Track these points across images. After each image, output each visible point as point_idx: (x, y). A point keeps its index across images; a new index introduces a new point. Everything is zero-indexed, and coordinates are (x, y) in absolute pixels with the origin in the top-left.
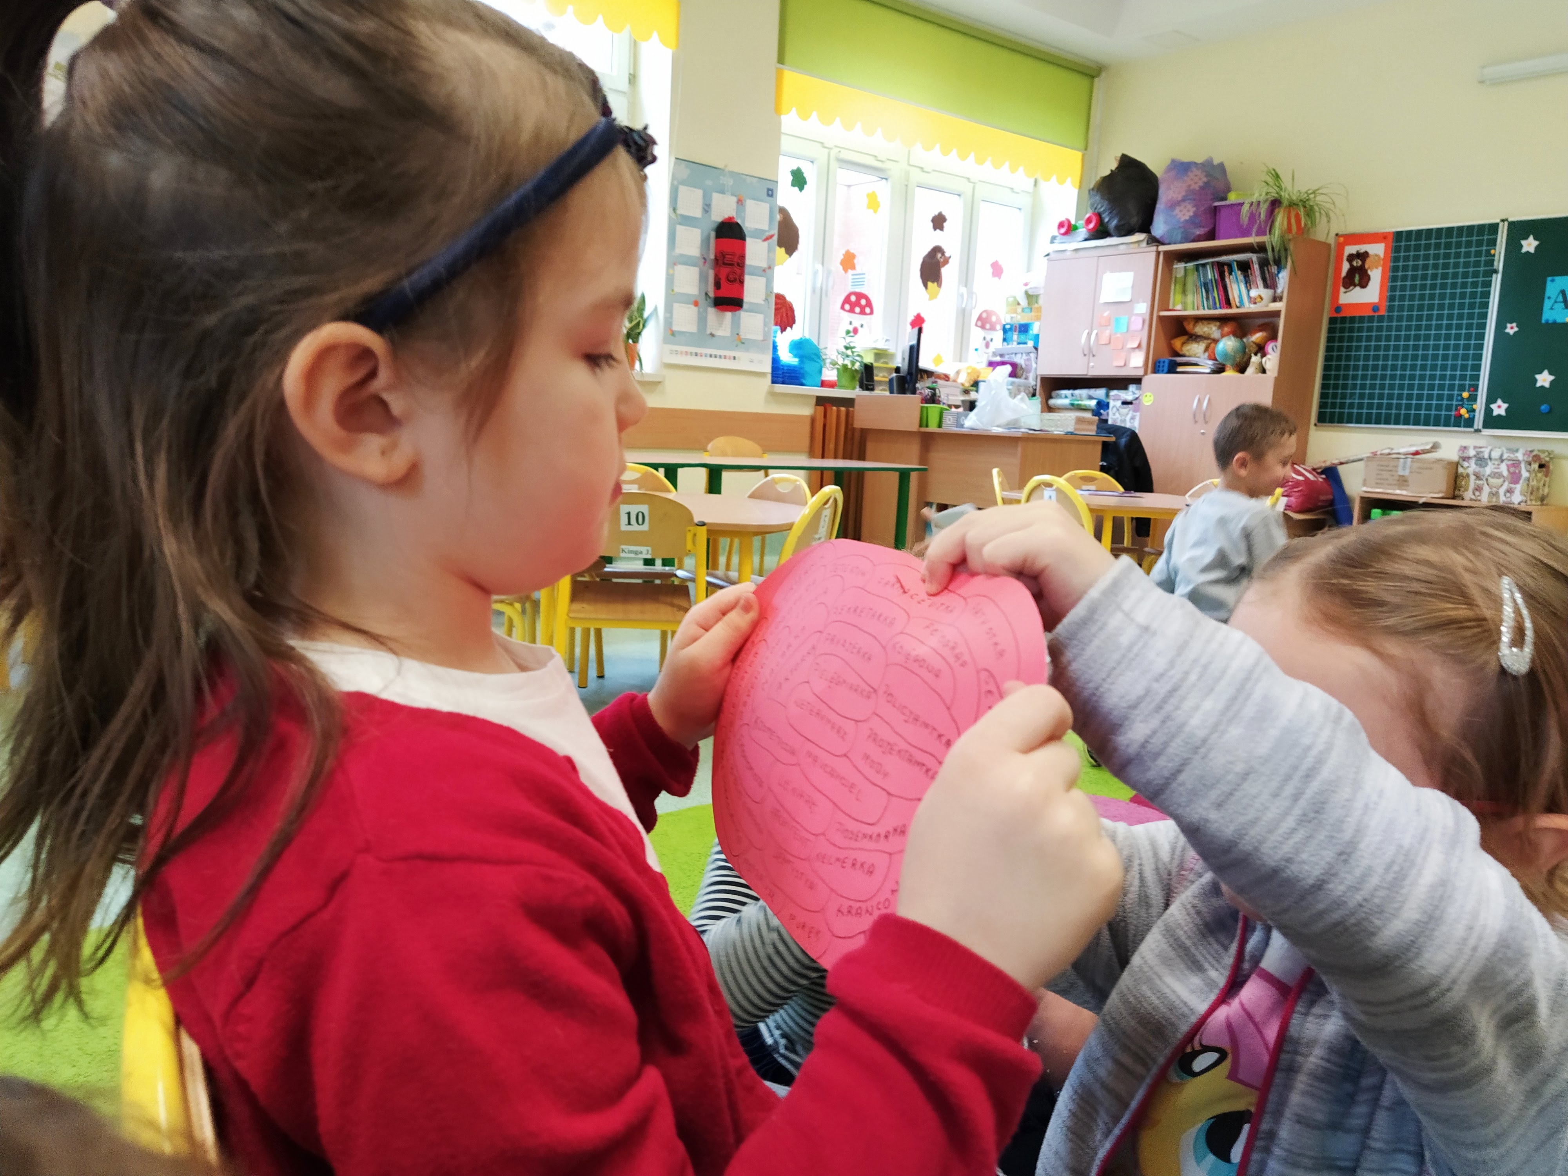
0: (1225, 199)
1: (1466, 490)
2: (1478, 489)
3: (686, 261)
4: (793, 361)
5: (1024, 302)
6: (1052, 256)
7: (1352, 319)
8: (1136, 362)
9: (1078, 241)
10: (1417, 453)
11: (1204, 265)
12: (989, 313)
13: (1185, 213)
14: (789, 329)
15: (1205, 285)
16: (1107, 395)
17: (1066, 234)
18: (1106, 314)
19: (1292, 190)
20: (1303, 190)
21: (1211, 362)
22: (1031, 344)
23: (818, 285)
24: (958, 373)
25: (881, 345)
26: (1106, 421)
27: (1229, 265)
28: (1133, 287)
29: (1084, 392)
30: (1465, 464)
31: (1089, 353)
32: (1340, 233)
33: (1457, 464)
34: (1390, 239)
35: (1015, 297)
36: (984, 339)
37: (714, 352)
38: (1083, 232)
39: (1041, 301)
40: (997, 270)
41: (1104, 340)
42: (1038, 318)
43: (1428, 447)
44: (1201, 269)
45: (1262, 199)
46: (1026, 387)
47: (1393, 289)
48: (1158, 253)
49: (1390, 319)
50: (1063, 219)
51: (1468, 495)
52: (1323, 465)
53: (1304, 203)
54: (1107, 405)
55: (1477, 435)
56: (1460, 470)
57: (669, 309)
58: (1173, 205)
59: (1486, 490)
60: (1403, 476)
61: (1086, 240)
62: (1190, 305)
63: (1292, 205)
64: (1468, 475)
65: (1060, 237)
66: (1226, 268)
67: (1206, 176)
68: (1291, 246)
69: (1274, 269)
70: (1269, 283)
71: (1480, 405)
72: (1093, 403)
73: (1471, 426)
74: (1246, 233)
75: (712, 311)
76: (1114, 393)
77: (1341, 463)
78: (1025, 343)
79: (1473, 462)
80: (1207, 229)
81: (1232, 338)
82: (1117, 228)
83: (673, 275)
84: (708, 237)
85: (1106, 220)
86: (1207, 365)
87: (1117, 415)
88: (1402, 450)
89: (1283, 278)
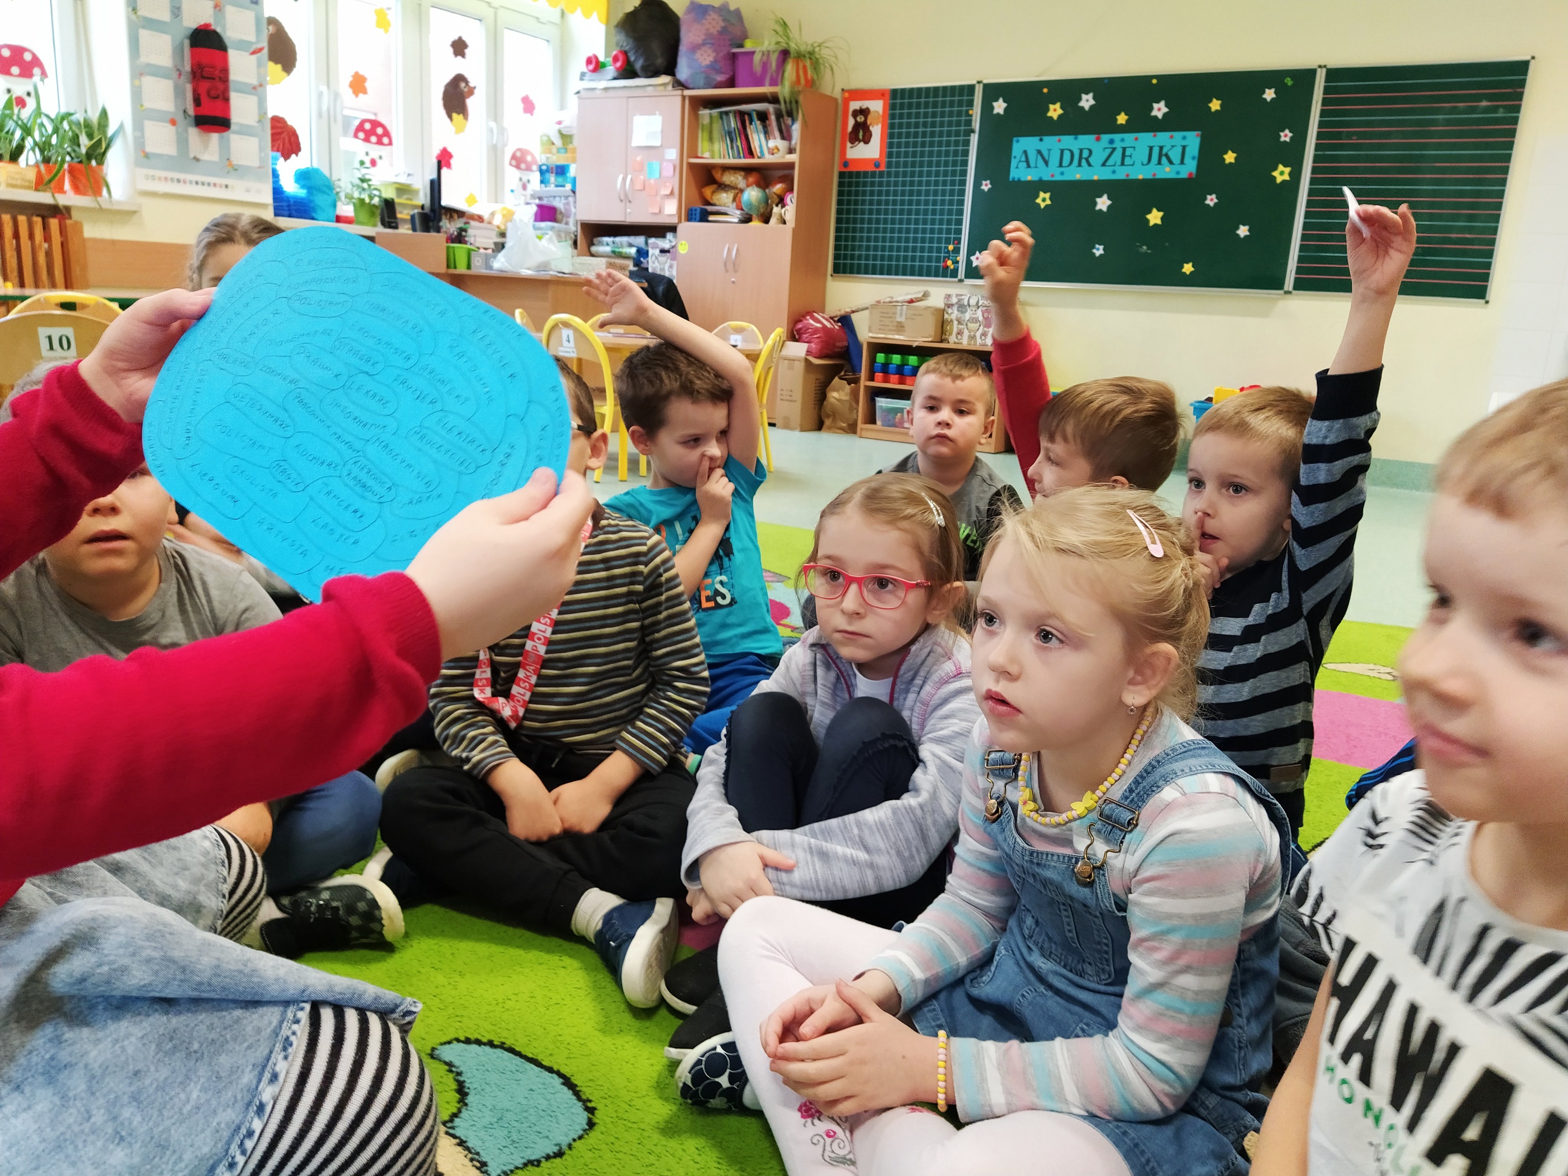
0: (741, 46)
1: (951, 334)
2: (960, 333)
3: (156, 71)
4: (302, 193)
5: (558, 142)
6: (583, 94)
7: (858, 174)
8: (670, 211)
9: (605, 81)
10: (911, 301)
11: (727, 113)
12: (524, 152)
13: (706, 57)
14: (293, 156)
15: (730, 133)
16: (647, 243)
17: (595, 70)
18: (639, 159)
19: (800, 41)
20: (810, 42)
21: (738, 212)
22: (569, 187)
23: (325, 108)
24: (493, 214)
25: (403, 179)
26: (647, 269)
27: (749, 114)
28: (662, 131)
29: (624, 239)
30: (950, 311)
31: (626, 199)
32: (846, 88)
33: (943, 311)
34: (888, 96)
35: (548, 137)
36: (521, 179)
37: (200, 178)
38: (611, 70)
39: (576, 142)
40: (528, 106)
41: (639, 186)
42: (574, 161)
43: (920, 295)
44: (724, 117)
45: (773, 47)
46: (567, 233)
47: (891, 145)
48: (684, 97)
49: (889, 174)
50: (590, 54)
51: (953, 338)
52: (839, 313)
53: (811, 54)
54: (647, 253)
55: (960, 284)
56: (946, 316)
57: (138, 126)
58: (695, 48)
59: (966, 333)
60: (900, 322)
61: (615, 79)
62: (717, 154)
63: (800, 56)
64: (952, 321)
65: (589, 74)
66: (746, 117)
67: (724, 20)
68: (801, 99)
69: (789, 121)
70: (785, 135)
71: (962, 257)
72: (633, 251)
73: (956, 276)
74: (760, 83)
75: (194, 133)
76: (652, 241)
77: (853, 312)
78: (563, 186)
79: (955, 308)
80: (727, 76)
81: (756, 188)
82: (644, 68)
83: (140, 87)
84: (182, 45)
85: (632, 59)
86: (735, 215)
87: (657, 264)
88: (900, 299)
89: (796, 129)
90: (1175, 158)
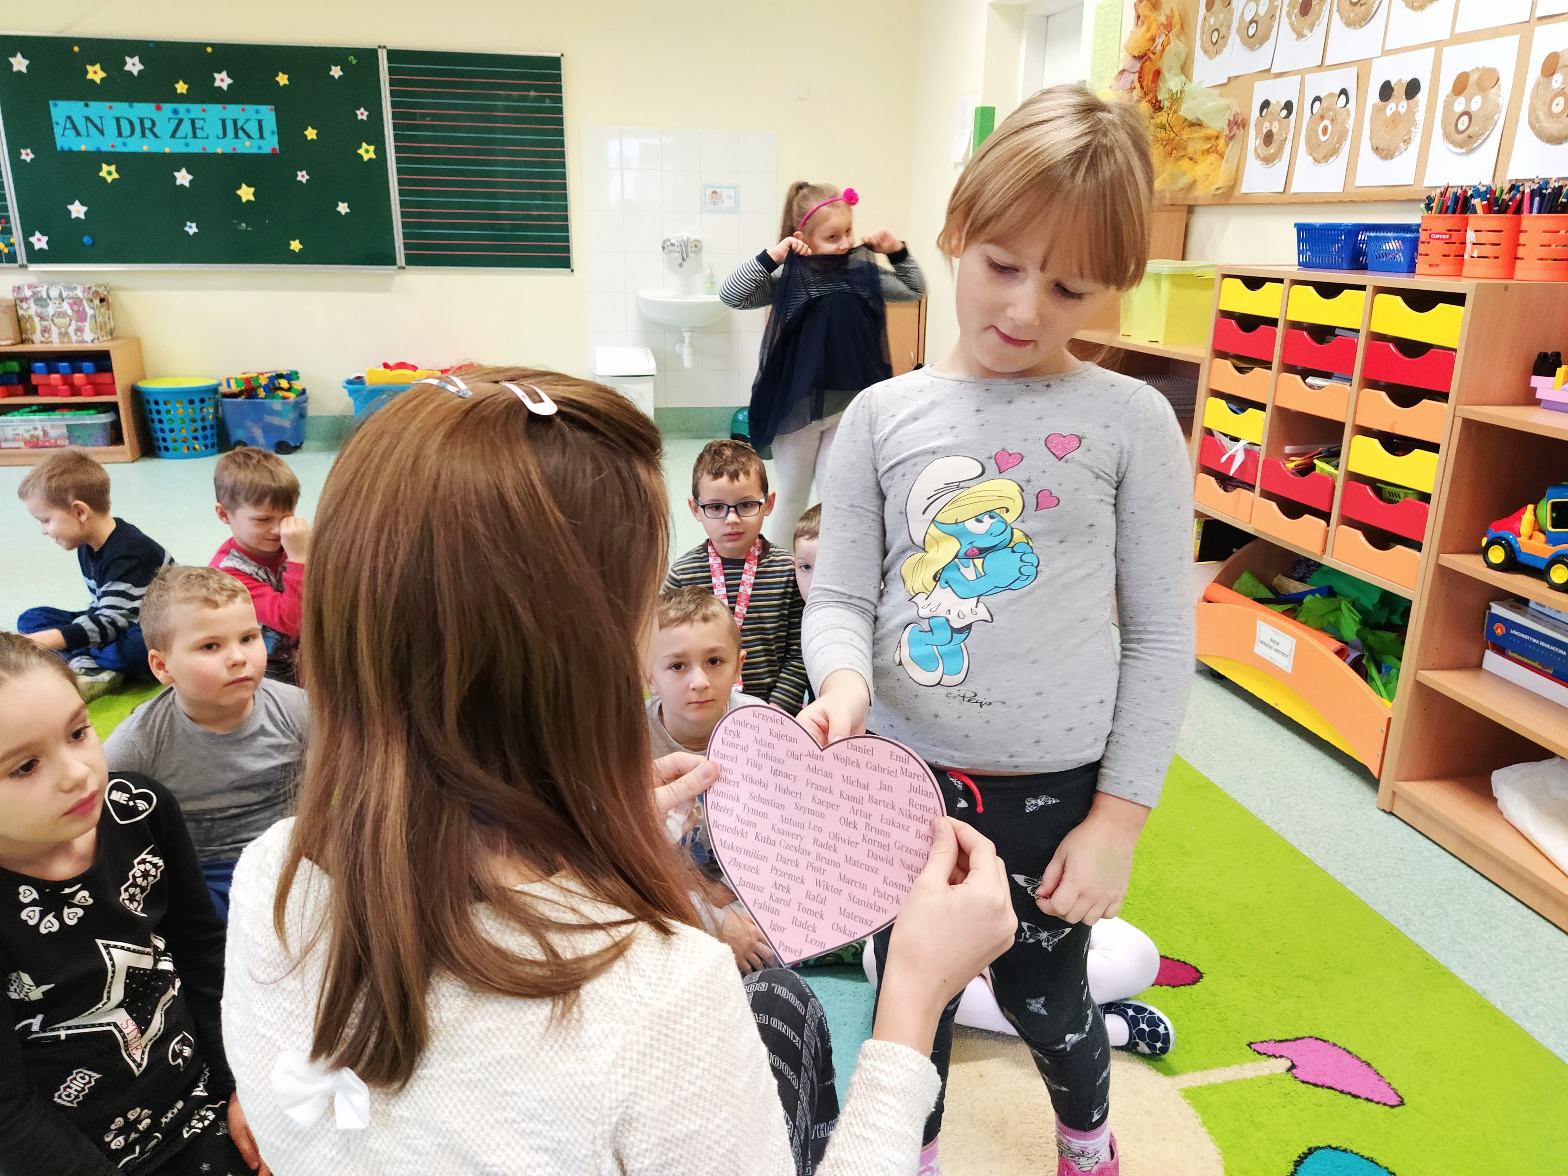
2: (45, 330)
30: (24, 305)
33: (14, 305)
55: (22, 270)
56: (21, 312)
59: (55, 331)
71: (17, 239)
73: (15, 261)
90: (254, 133)
